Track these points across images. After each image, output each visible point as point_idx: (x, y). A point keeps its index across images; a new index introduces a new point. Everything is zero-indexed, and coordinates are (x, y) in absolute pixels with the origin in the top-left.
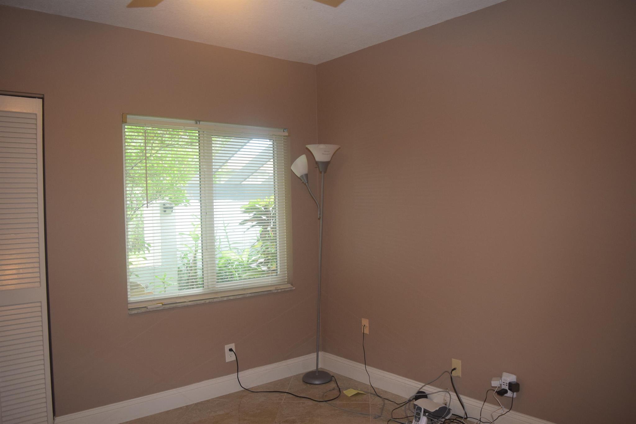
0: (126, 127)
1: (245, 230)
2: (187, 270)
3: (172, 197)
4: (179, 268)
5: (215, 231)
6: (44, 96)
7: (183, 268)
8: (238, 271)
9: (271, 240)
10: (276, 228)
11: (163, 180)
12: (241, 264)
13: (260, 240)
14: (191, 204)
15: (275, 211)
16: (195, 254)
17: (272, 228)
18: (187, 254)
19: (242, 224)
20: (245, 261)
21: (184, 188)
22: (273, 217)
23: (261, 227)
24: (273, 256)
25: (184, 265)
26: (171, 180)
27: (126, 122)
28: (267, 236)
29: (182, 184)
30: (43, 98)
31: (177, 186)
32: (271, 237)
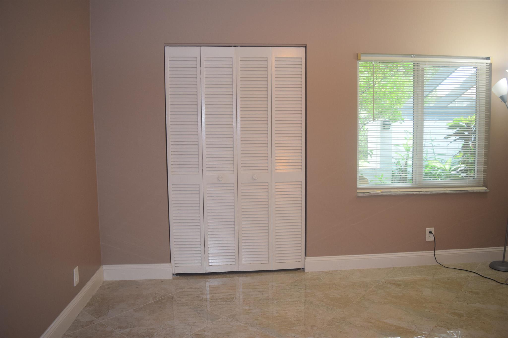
0: (360, 63)
1: (449, 143)
2: (399, 173)
3: (390, 116)
4: (393, 171)
5: (424, 143)
6: (306, 45)
7: (396, 172)
8: (441, 177)
9: (471, 152)
10: (475, 143)
11: (384, 104)
12: (444, 171)
13: (461, 151)
14: (405, 122)
15: (476, 129)
16: (406, 162)
17: (472, 142)
18: (400, 162)
19: (446, 138)
20: (447, 170)
21: (400, 110)
22: (474, 133)
23: (464, 141)
24: (472, 165)
25: (397, 169)
26: (390, 104)
27: (360, 60)
28: (468, 148)
29: (398, 106)
30: (306, 47)
31: (394, 107)
32: (471, 149)
